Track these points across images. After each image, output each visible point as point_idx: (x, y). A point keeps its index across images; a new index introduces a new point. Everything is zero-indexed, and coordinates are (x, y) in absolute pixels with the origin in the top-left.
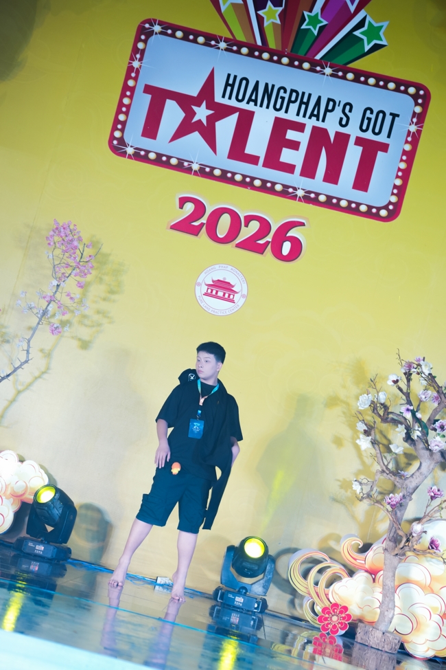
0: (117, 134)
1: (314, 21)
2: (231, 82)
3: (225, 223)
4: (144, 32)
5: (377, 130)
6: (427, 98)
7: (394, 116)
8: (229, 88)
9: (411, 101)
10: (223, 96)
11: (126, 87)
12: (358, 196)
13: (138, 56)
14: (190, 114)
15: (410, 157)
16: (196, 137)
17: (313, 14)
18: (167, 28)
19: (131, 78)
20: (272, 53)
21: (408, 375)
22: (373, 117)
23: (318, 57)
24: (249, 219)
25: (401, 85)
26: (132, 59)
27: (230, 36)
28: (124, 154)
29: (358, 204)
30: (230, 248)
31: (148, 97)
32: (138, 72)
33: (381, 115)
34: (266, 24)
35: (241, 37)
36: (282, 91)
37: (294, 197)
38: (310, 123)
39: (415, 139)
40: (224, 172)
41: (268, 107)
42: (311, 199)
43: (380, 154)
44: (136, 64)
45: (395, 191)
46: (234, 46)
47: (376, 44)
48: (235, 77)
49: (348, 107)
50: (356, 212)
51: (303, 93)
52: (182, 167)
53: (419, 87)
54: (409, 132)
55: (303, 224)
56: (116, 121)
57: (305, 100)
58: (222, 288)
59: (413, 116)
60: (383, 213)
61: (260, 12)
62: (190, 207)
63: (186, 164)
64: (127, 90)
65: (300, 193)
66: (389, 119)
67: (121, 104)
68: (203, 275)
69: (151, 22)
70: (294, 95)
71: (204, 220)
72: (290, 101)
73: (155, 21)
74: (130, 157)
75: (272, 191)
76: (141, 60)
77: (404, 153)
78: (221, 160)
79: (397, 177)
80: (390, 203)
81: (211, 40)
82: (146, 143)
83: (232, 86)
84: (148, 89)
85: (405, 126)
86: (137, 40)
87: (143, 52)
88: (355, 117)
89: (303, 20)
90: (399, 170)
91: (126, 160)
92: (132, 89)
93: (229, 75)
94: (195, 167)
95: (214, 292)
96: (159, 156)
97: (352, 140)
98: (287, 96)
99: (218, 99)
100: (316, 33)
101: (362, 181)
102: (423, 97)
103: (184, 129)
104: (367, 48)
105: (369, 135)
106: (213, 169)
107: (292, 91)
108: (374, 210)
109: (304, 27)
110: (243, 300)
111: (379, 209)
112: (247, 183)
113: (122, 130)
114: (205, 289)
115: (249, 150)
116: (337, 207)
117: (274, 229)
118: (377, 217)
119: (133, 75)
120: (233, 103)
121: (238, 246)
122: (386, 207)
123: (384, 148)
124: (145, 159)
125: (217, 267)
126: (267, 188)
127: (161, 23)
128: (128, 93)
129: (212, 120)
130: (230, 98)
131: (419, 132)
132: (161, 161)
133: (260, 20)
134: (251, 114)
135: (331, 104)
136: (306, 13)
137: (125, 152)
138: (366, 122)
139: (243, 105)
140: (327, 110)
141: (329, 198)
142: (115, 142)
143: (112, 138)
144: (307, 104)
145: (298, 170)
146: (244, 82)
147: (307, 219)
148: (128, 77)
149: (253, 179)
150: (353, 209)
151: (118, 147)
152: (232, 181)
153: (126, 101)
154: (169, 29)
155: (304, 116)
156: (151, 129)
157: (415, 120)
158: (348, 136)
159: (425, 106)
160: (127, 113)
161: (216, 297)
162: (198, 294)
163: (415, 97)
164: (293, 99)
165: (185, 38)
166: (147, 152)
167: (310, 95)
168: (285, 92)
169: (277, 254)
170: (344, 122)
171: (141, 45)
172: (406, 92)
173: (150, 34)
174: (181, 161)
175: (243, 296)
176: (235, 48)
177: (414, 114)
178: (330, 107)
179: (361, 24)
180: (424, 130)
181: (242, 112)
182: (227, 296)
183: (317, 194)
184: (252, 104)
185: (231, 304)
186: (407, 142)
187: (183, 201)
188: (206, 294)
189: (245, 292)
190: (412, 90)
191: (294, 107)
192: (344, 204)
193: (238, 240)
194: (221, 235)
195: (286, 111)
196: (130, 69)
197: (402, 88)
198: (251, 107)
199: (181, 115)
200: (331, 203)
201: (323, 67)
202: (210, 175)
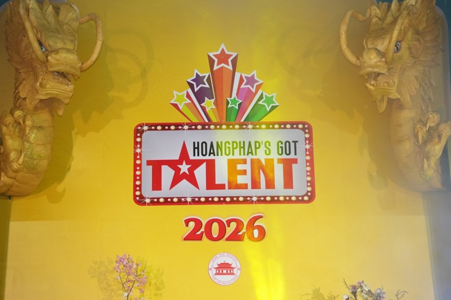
0: (138, 193)
1: (234, 102)
2: (196, 146)
3: (215, 228)
4: (138, 132)
5: (288, 153)
6: (310, 128)
7: (295, 142)
8: (196, 150)
9: (302, 132)
10: (194, 155)
11: (136, 165)
12: (288, 192)
13: (138, 146)
14: (177, 170)
15: (311, 163)
16: (184, 182)
17: (232, 98)
18: (151, 126)
19: (138, 159)
20: (216, 124)
21: (354, 293)
22: (283, 145)
23: (242, 120)
24: (229, 222)
25: (294, 125)
26: (135, 148)
27: (189, 121)
28: (145, 204)
29: (290, 197)
30: (222, 242)
31: (150, 167)
32: (140, 154)
33: (287, 144)
34: (207, 110)
35: (195, 120)
36: (227, 144)
37: (252, 202)
38: (249, 158)
39: (310, 152)
40: (207, 198)
41: (222, 155)
42: (262, 200)
43: (293, 165)
44: (138, 151)
45: (309, 184)
46: (192, 126)
47: (272, 106)
48: (198, 143)
49: (267, 144)
50: (290, 201)
51: (240, 142)
52: (181, 202)
53: (304, 124)
54: (306, 149)
55: (261, 217)
56: (135, 186)
57: (242, 145)
58: (224, 268)
59: (306, 140)
60: (306, 198)
61: (202, 105)
62: (192, 224)
63: (183, 199)
64: (137, 167)
65: (255, 199)
66: (292, 145)
67: (135, 176)
68: (211, 263)
69: (141, 125)
70: (235, 144)
71: (203, 230)
72: (233, 149)
73: (143, 124)
74: (148, 204)
75: (238, 202)
76: (140, 147)
77: (307, 161)
78: (203, 192)
79: (308, 176)
80: (308, 192)
81: (178, 126)
82: (156, 194)
83: (198, 148)
84: (149, 163)
85: (303, 147)
86: (136, 137)
87: (140, 143)
88: (274, 148)
89: (228, 103)
90: (307, 171)
91: (146, 207)
92: (140, 165)
93: (194, 143)
94: (189, 200)
95: (221, 272)
96: (166, 199)
97: (276, 162)
98: (231, 146)
99: (191, 157)
100: (237, 108)
101: (288, 183)
102: (307, 128)
103: (176, 180)
104: (268, 109)
105: (284, 156)
106: (199, 198)
107: (233, 142)
108: (300, 198)
109: (229, 106)
110: (239, 272)
111: (303, 197)
112: (222, 201)
113: (140, 190)
114: (214, 271)
115: (218, 182)
116: (278, 201)
117: (245, 223)
118: (303, 201)
119: (138, 157)
120: (201, 157)
121: (227, 239)
122: (306, 195)
123: (295, 161)
124: (158, 203)
125: (218, 255)
126: (234, 201)
127: (147, 125)
128: (138, 168)
129: (191, 170)
130: (198, 155)
131: (312, 148)
132: (168, 202)
133: (204, 109)
134: (213, 161)
135: (257, 144)
136: (228, 99)
137: (145, 202)
138: (280, 149)
139: (207, 157)
140: (256, 148)
141: (272, 197)
142: (138, 198)
143: (135, 196)
144: (244, 147)
145: (250, 186)
146: (204, 144)
147: (263, 213)
148: (135, 159)
149: (225, 198)
150: (288, 200)
151: (140, 201)
152: (213, 202)
153: (138, 173)
154: (153, 127)
155: (244, 154)
156: (157, 185)
157: (307, 142)
158: (272, 160)
159: (310, 132)
160: (140, 180)
161: (223, 274)
162: (211, 275)
163: (303, 129)
164: (235, 146)
165: (163, 129)
166: (158, 199)
167: (244, 142)
168: (229, 144)
169: (252, 238)
170: (268, 153)
171: (138, 140)
172: (297, 128)
173: (142, 132)
174: (179, 199)
175: (239, 269)
176: (193, 127)
177: (306, 139)
178: (257, 146)
179: (261, 97)
180: (314, 146)
181: (207, 161)
182: (229, 272)
183: (265, 197)
184: (212, 155)
185: (233, 276)
186: (307, 155)
187: (187, 222)
188: (216, 274)
189: (239, 266)
190: (300, 126)
191: (237, 151)
192: (282, 199)
193: (226, 236)
194: (215, 236)
195: (233, 155)
196: (136, 154)
197: (295, 126)
198: (212, 157)
199: (172, 172)
200: (274, 200)
201: (247, 125)
202: (199, 202)
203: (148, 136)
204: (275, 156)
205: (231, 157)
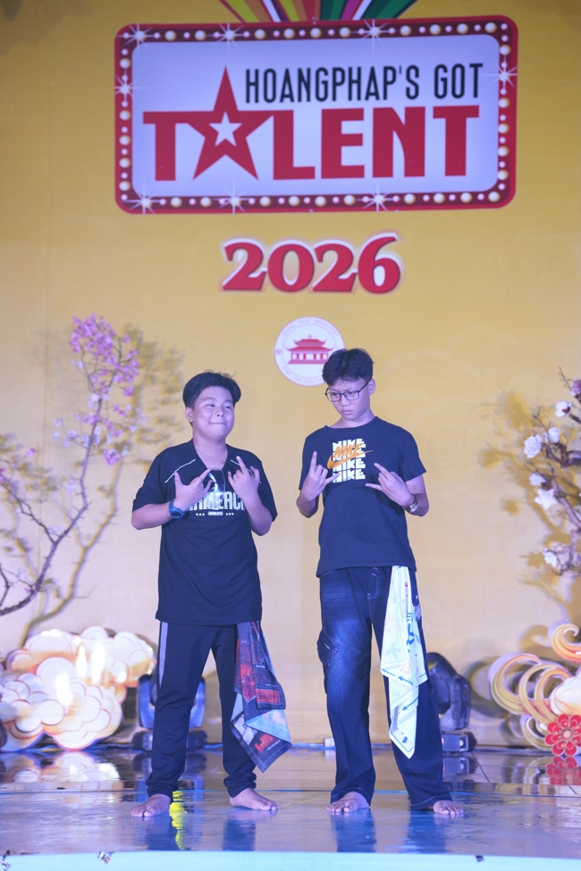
0: (124, 186)
2: (252, 79)
3: (291, 264)
4: (124, 46)
5: (458, 91)
6: (513, 31)
7: (476, 67)
8: (252, 89)
9: (494, 41)
10: (248, 101)
11: (119, 123)
12: (455, 183)
13: (125, 78)
14: (211, 135)
15: (510, 114)
16: (226, 162)
18: (152, 32)
19: (123, 109)
20: (296, 27)
22: (449, 75)
23: (357, 17)
24: (321, 251)
25: (475, 24)
26: (118, 84)
27: (237, 21)
28: (139, 210)
29: (458, 195)
30: (306, 295)
31: (152, 128)
32: (129, 99)
33: (458, 71)
35: (250, 18)
36: (322, 74)
37: (373, 207)
38: (369, 106)
39: (511, 90)
40: (274, 199)
41: (308, 99)
42: (395, 204)
43: (470, 122)
44: (125, 89)
45: (502, 165)
46: (245, 31)
48: (257, 72)
49: (413, 72)
50: (458, 204)
51: (350, 69)
52: (217, 207)
53: (498, 20)
54: (501, 83)
55: (392, 240)
56: (119, 170)
57: (355, 77)
58: (310, 349)
59: (501, 61)
60: (494, 197)
62: (241, 256)
63: (222, 201)
64: (122, 126)
65: (379, 200)
66: (469, 73)
67: (119, 147)
68: (281, 339)
69: (131, 29)
70: (339, 74)
71: (264, 268)
72: (335, 84)
73: (135, 26)
74: (148, 211)
75: (342, 207)
76: (129, 82)
77: (501, 111)
78: (266, 183)
79: (500, 145)
80: (499, 182)
81: (213, 31)
82: (165, 188)
83: (256, 84)
84: (149, 117)
85: (494, 75)
86: (119, 57)
87: (129, 71)
88: (426, 82)
90: (500, 135)
91: (143, 217)
92: (129, 123)
93: (248, 72)
94: (235, 202)
95: (301, 357)
96: (185, 200)
97: (429, 114)
98: (329, 78)
99: (242, 105)
101: (456, 164)
102: (507, 32)
103: (208, 157)
105: (449, 101)
106: (258, 198)
107: (335, 70)
108: (481, 197)
111: (486, 193)
112: (307, 205)
113: (129, 180)
114: (288, 356)
115: (299, 161)
116: (431, 205)
117: (357, 255)
118: (487, 204)
120: (263, 106)
121: (317, 289)
122: (495, 189)
123: (473, 111)
124: (168, 209)
125: (296, 323)
126: (334, 205)
127: (143, 28)
128: (125, 130)
129: (241, 135)
130: (257, 100)
131: (514, 79)
132: (189, 206)
134: (290, 114)
135: (390, 73)
137: (141, 207)
138: (441, 84)
139: (277, 106)
140: (386, 83)
141: (419, 196)
142: (124, 197)
143: (119, 193)
144: (358, 82)
145: (369, 170)
146: (270, 76)
147: (396, 231)
148: (119, 109)
149: (313, 198)
150: (452, 203)
151: (129, 203)
152: (287, 208)
153: (124, 140)
154: (156, 32)
155: (359, 98)
157: (504, 65)
158: (421, 111)
159: (513, 43)
160: (129, 156)
161: (305, 362)
162: (281, 364)
163: (497, 35)
164: (339, 79)
165: (180, 38)
166: (169, 199)
167: (359, 69)
168: (326, 73)
169: (370, 286)
171: (124, 64)
172: (483, 31)
173: (132, 45)
174: (215, 200)
176: (247, 34)
177: (502, 58)
178: (390, 78)
180: (520, 76)
181: (277, 114)
182: (318, 357)
183: (402, 196)
184: (287, 100)
186: (501, 96)
187: (231, 251)
188: (292, 362)
189: (340, 347)
190: (490, 27)
191: (342, 91)
192: (439, 198)
193: (315, 282)
194: (290, 282)
195: (334, 99)
196: (119, 97)
197: (477, 28)
198: (286, 105)
199: (198, 140)
200: (423, 203)
201: (367, 29)
202: (257, 208)
203: (145, 54)
204: (427, 100)
205: (329, 104)
